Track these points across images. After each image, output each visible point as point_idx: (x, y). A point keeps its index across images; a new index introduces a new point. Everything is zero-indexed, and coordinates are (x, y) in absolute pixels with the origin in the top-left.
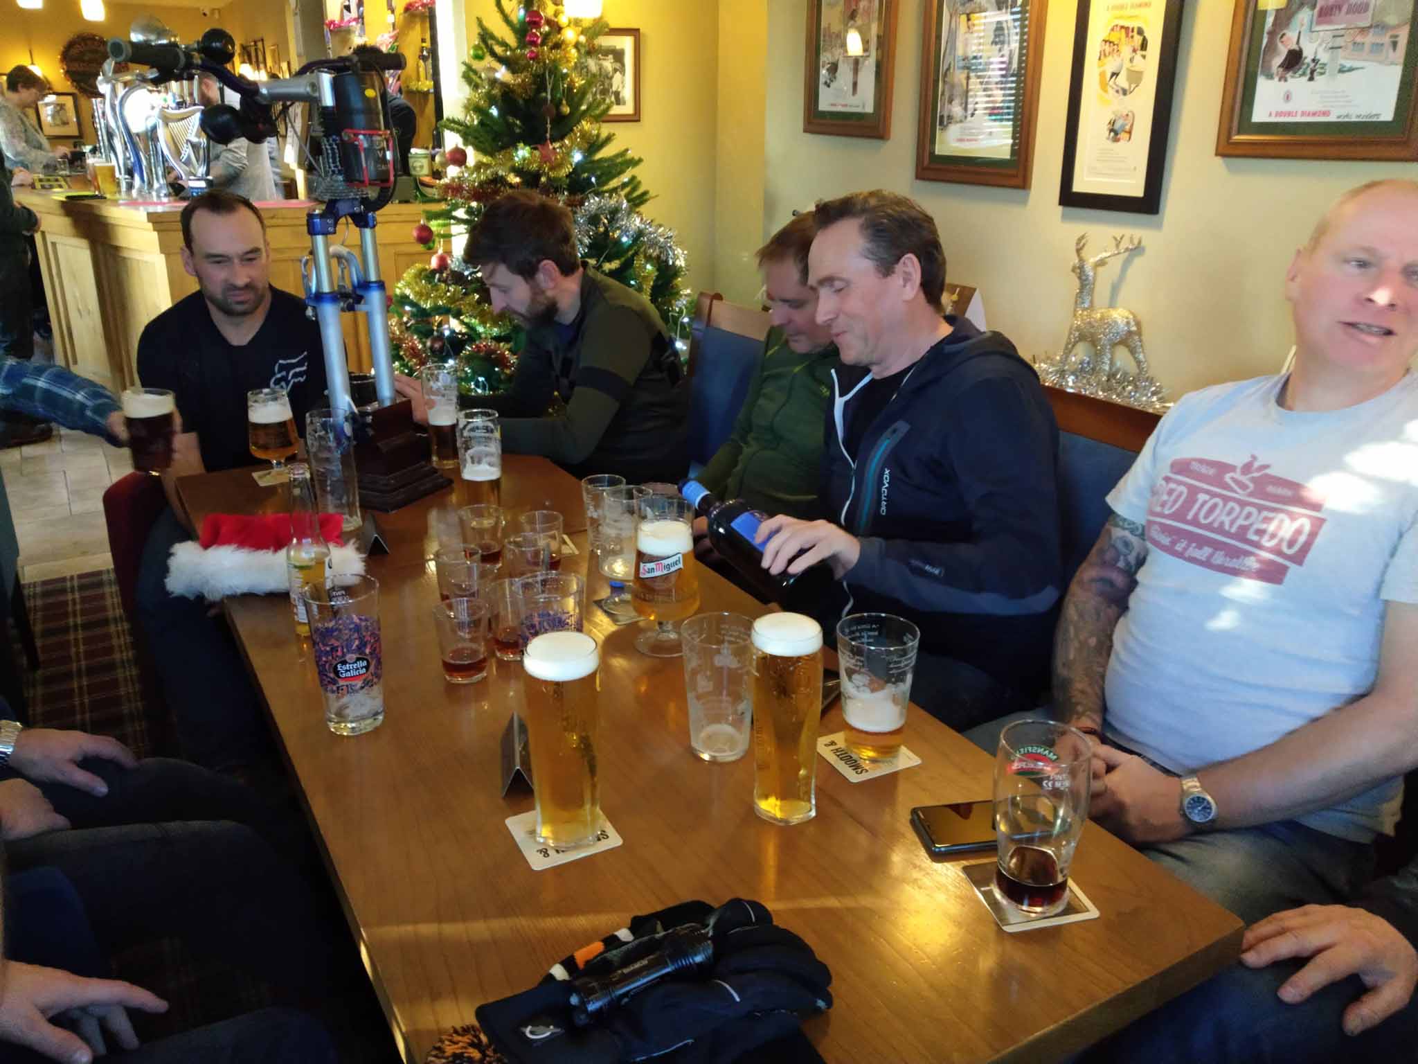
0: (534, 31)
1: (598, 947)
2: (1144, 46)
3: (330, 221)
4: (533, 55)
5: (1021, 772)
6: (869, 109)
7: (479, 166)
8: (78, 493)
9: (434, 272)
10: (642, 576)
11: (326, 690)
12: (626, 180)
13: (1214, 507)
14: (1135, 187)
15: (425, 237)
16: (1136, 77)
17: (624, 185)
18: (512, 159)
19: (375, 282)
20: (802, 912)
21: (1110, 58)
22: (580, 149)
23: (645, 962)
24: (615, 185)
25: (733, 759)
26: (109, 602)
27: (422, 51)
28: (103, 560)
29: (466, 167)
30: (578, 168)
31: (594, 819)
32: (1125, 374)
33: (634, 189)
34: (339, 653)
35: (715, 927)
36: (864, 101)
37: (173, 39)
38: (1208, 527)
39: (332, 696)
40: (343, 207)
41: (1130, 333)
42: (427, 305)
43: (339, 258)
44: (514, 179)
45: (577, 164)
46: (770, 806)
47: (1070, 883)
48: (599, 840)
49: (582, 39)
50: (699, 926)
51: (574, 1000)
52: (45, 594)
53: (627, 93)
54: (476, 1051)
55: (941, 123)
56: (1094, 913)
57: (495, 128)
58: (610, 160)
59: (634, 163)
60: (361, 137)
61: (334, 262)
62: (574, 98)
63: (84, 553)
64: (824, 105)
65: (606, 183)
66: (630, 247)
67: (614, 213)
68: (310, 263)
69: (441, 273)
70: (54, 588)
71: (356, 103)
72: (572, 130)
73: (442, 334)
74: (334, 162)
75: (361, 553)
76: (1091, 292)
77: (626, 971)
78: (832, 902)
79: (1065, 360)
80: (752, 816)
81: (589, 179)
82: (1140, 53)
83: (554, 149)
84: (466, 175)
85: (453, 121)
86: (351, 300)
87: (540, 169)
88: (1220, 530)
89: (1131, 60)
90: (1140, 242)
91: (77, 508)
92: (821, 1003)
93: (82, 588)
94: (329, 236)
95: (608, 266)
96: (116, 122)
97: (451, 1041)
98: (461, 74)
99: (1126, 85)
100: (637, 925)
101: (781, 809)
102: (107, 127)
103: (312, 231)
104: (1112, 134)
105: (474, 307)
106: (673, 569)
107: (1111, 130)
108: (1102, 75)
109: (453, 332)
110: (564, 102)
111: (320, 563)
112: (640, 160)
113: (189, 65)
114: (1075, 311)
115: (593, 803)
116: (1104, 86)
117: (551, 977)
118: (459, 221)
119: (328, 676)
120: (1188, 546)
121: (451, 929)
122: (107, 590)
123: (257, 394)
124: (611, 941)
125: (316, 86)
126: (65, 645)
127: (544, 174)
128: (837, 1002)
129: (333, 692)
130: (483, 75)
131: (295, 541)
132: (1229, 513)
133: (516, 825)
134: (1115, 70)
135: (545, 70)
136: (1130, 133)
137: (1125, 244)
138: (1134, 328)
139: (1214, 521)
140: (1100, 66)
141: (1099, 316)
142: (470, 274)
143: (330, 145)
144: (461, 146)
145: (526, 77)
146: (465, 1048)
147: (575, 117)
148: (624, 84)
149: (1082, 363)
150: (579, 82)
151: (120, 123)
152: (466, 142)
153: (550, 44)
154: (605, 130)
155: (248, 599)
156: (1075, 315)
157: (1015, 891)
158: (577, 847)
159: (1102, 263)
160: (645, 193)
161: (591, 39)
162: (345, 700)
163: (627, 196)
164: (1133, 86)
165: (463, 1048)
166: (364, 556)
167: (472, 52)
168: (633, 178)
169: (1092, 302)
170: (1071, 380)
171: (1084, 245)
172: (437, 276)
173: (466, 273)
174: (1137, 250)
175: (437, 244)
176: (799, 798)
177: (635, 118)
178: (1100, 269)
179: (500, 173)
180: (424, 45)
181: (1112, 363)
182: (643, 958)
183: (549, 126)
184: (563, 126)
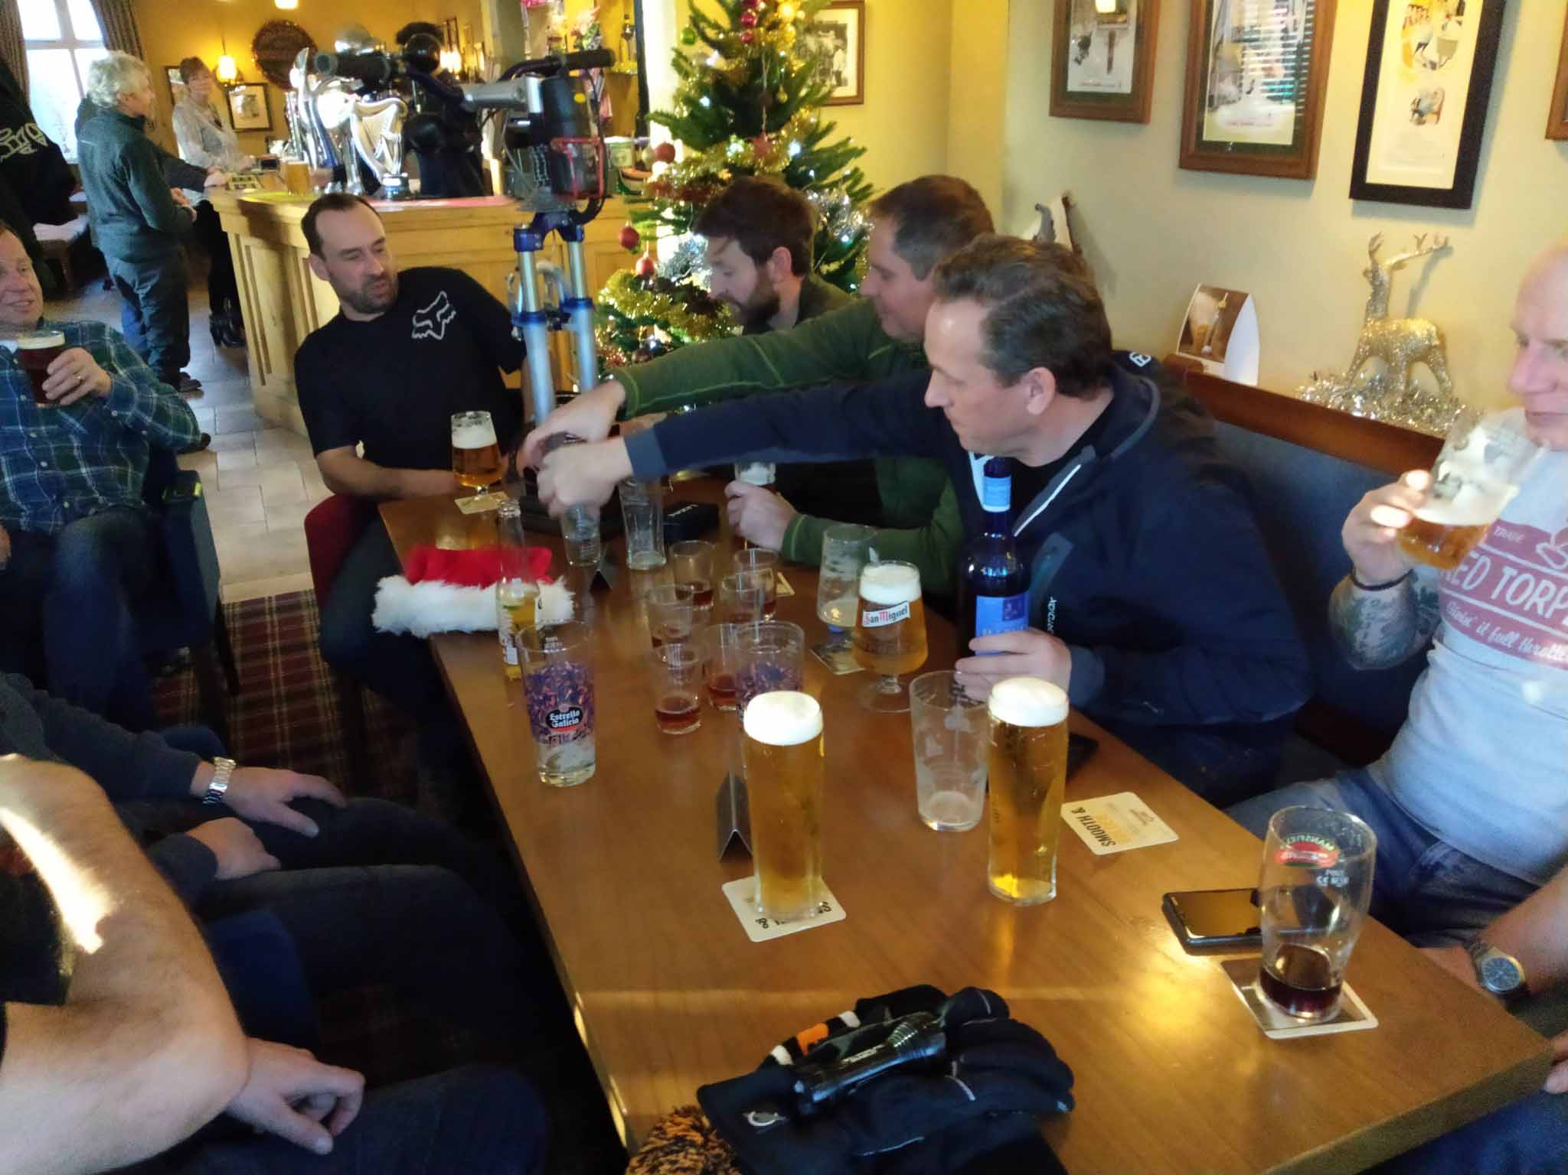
0: (750, 11)
1: (821, 1030)
2: (1460, 11)
3: (537, 236)
4: (748, 39)
5: (1292, 863)
6: (1127, 89)
7: (688, 163)
8: (274, 509)
9: (639, 278)
10: (865, 625)
11: (538, 740)
12: (848, 172)
13: (1524, 586)
14: (1442, 177)
15: (631, 241)
16: (1448, 48)
17: (845, 178)
18: (724, 153)
19: (583, 299)
20: (1041, 1004)
21: (1417, 27)
22: (798, 140)
23: (873, 1051)
24: (837, 178)
25: (966, 828)
26: (307, 624)
27: (625, 29)
28: (303, 580)
29: (675, 163)
30: (796, 162)
31: (816, 888)
32: (1424, 394)
33: (856, 182)
34: (552, 702)
35: (946, 1018)
36: (1121, 81)
37: (377, 48)
38: (1518, 610)
39: (543, 746)
40: (551, 220)
41: (1430, 347)
42: (632, 316)
43: (547, 274)
44: (725, 175)
45: (794, 157)
46: (1007, 885)
47: (1346, 987)
48: (821, 912)
49: (801, 15)
50: (931, 1016)
51: (799, 1087)
52: (244, 616)
53: (850, 72)
54: (699, 1134)
55: (1211, 104)
56: (1370, 1022)
57: (707, 120)
58: (831, 150)
59: (858, 153)
60: (570, 146)
61: (541, 277)
62: (792, 83)
63: (281, 573)
64: (1073, 85)
65: (825, 178)
66: (851, 247)
67: (834, 210)
68: (515, 281)
69: (647, 280)
70: (253, 609)
71: (565, 109)
72: (789, 119)
73: (647, 346)
74: (542, 172)
75: (571, 590)
76: (1386, 300)
77: (853, 1060)
78: (1073, 993)
79: (1352, 377)
80: (987, 896)
81: (806, 172)
82: (1455, 18)
83: (770, 140)
84: (674, 172)
85: (662, 114)
86: (558, 319)
87: (754, 165)
88: (1532, 614)
89: (1444, 27)
90: (1446, 243)
91: (274, 525)
92: (1062, 1106)
93: (279, 609)
94: (536, 252)
95: (825, 268)
96: (309, 115)
97: (672, 1122)
98: (670, 62)
99: (1435, 58)
100: (863, 1009)
101: (1019, 889)
102: (300, 122)
103: (519, 247)
104: (1416, 115)
105: (682, 316)
106: (899, 618)
107: (1415, 111)
108: (1407, 46)
109: (658, 342)
110: (781, 89)
111: (529, 602)
112: (864, 150)
113: (394, 74)
114: (1366, 320)
115: (815, 871)
116: (1407, 58)
117: (772, 1061)
118: (667, 222)
119: (540, 725)
120: (1491, 629)
121: (669, 999)
122: (305, 613)
123: (460, 418)
124: (836, 1026)
125: (523, 92)
126: (265, 669)
127: (758, 168)
128: (1078, 1105)
129: (545, 742)
130: (694, 63)
131: (504, 580)
132: (1543, 594)
133: (735, 892)
134: (1423, 41)
135: (761, 54)
136: (1438, 113)
137: (1429, 243)
138: (1436, 342)
139: (1525, 602)
140: (1403, 36)
141: (1394, 327)
142: (678, 280)
143: (538, 154)
144: (670, 141)
145: (740, 62)
146: (688, 1131)
147: (795, 103)
148: (846, 62)
149: (1372, 380)
150: (798, 65)
151: (313, 119)
152: (675, 136)
153: (767, 24)
154: (826, 116)
155: (456, 636)
156: (1365, 326)
157: (1283, 993)
158: (797, 918)
159: (1399, 265)
160: (869, 187)
161: (810, 14)
162: (557, 749)
163: (849, 190)
164: (1444, 59)
165: (684, 1130)
166: (573, 594)
167: (682, 36)
168: (856, 170)
169: (1386, 310)
170: (1358, 400)
171: (1379, 246)
172: (643, 283)
173: (673, 279)
174: (1443, 250)
175: (642, 247)
176: (1037, 877)
177: (857, 100)
178: (1397, 274)
179: (713, 170)
180: (627, 21)
181: (1408, 383)
182: (871, 1047)
183: (765, 116)
184: (780, 115)
